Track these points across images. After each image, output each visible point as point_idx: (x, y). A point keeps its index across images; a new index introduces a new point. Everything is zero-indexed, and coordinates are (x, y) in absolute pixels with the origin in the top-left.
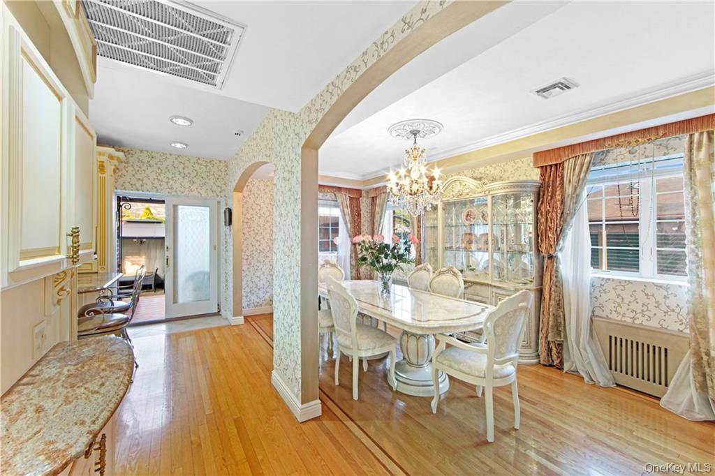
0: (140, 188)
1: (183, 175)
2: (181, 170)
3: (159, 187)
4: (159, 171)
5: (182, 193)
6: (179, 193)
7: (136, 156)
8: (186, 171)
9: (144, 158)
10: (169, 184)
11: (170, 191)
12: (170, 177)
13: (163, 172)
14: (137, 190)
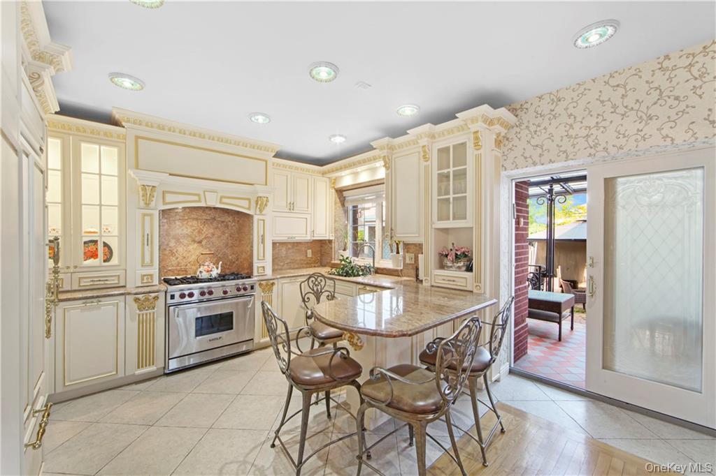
0: (537, 160)
1: (621, 110)
2: (618, 102)
3: (570, 150)
4: (571, 121)
5: (621, 148)
6: (613, 151)
7: (532, 110)
8: (630, 101)
9: (545, 107)
10: (590, 140)
11: (593, 151)
12: (593, 124)
13: (579, 119)
14: (534, 164)
